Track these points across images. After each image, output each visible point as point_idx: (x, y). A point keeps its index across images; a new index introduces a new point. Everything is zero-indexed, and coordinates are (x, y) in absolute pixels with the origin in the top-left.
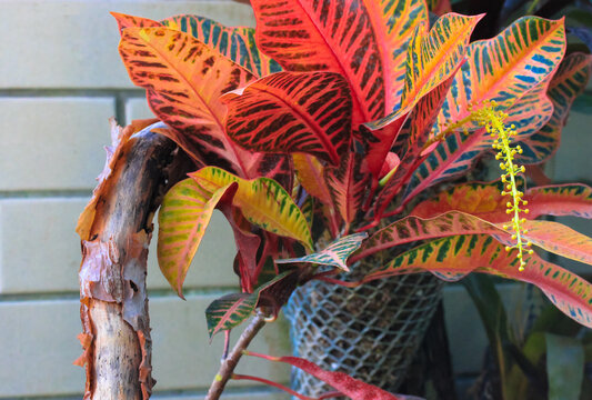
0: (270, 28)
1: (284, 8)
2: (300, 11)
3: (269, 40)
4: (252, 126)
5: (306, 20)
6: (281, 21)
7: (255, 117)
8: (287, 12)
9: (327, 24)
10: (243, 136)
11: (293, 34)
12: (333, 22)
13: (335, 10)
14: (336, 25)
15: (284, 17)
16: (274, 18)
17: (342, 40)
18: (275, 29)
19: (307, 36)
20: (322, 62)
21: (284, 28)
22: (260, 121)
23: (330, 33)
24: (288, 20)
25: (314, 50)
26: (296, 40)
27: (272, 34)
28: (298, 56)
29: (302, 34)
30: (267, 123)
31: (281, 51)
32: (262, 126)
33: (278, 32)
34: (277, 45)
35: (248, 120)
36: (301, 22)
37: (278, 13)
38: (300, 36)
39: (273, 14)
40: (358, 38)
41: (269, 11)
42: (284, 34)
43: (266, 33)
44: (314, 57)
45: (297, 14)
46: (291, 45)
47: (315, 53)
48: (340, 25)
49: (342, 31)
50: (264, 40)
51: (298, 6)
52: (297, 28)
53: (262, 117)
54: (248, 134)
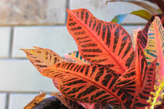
0: (83, 48)
1: (87, 39)
2: (95, 40)
3: (85, 53)
4: (75, 90)
5: (99, 44)
6: (87, 45)
7: (76, 86)
8: (89, 41)
9: (110, 46)
10: (72, 95)
11: (94, 51)
12: (113, 45)
13: (113, 40)
14: (115, 47)
15: (89, 43)
16: (84, 43)
17: (119, 54)
18: (86, 48)
19: (101, 52)
20: (111, 63)
21: (89, 48)
22: (79, 88)
23: (112, 50)
24: (90, 44)
25: (106, 58)
26: (96, 53)
27: (85, 51)
28: (100, 61)
29: (98, 51)
30: (84, 90)
31: (92, 59)
32: (81, 91)
33: (87, 50)
34: (89, 56)
35: (72, 87)
36: (96, 45)
37: (86, 41)
38: (98, 52)
39: (83, 42)
40: (128, 53)
41: (82, 40)
42: (90, 51)
43: (82, 50)
44: (107, 61)
45: (94, 41)
46: (95, 56)
47: (107, 59)
48: (117, 47)
49: (119, 49)
50: (83, 54)
51: (94, 38)
52: (95, 48)
53: (80, 86)
54: (74, 94)
